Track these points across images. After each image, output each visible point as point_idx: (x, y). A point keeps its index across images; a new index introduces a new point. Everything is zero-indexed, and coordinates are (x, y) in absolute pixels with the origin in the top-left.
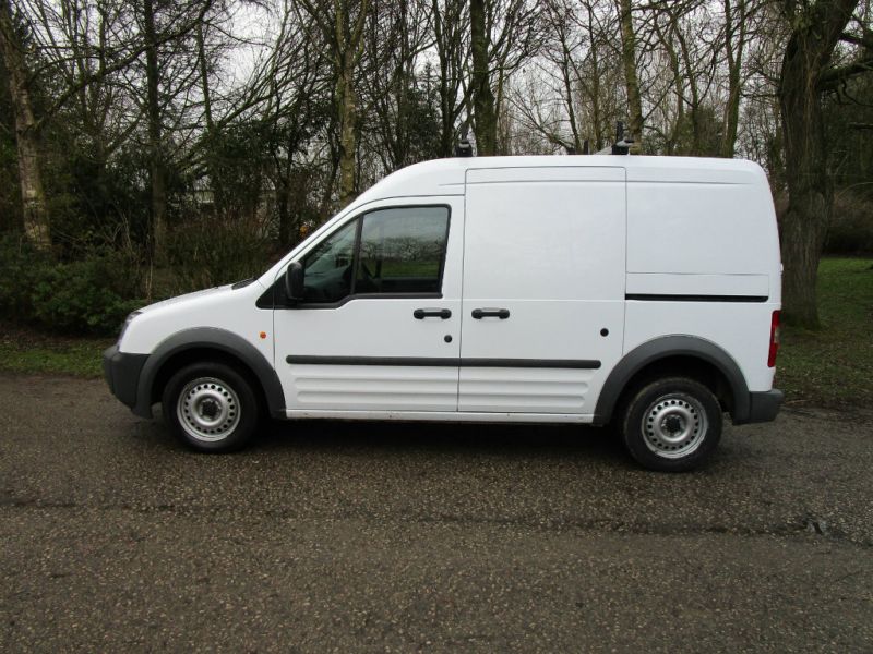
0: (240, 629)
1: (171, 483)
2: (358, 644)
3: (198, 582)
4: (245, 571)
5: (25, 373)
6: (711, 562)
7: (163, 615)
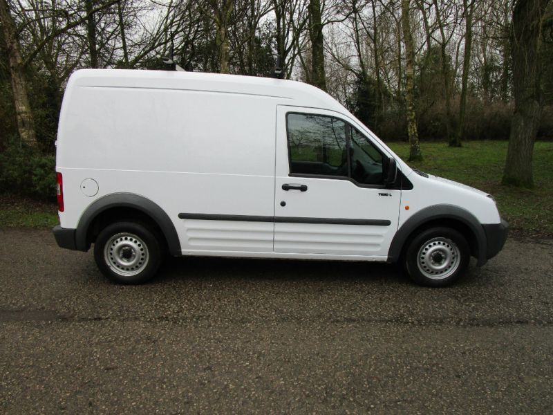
0: (245, 402)
1: (160, 302)
2: (327, 409)
3: (205, 370)
4: (233, 361)
5: (35, 228)
6: (528, 344)
7: (190, 394)
